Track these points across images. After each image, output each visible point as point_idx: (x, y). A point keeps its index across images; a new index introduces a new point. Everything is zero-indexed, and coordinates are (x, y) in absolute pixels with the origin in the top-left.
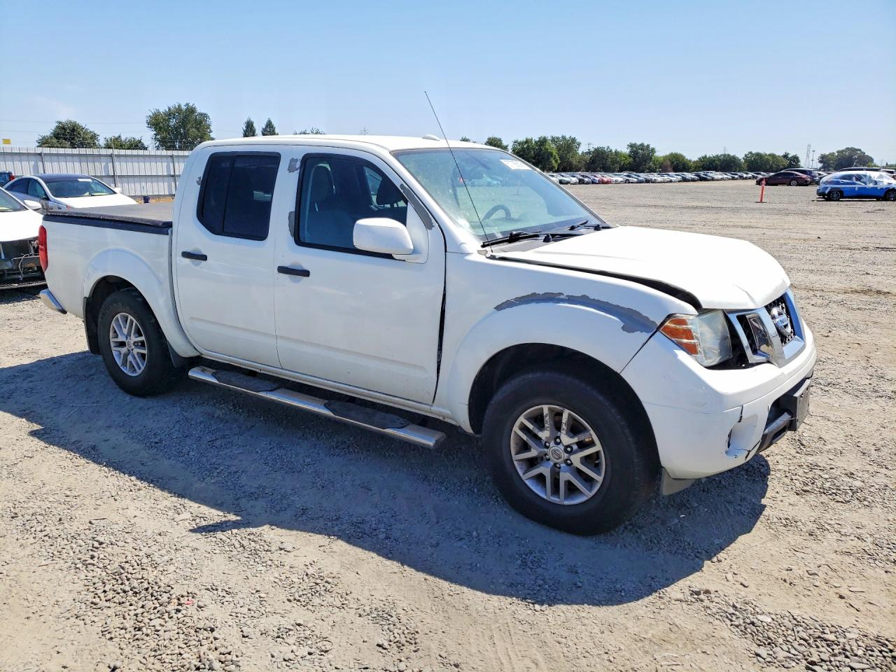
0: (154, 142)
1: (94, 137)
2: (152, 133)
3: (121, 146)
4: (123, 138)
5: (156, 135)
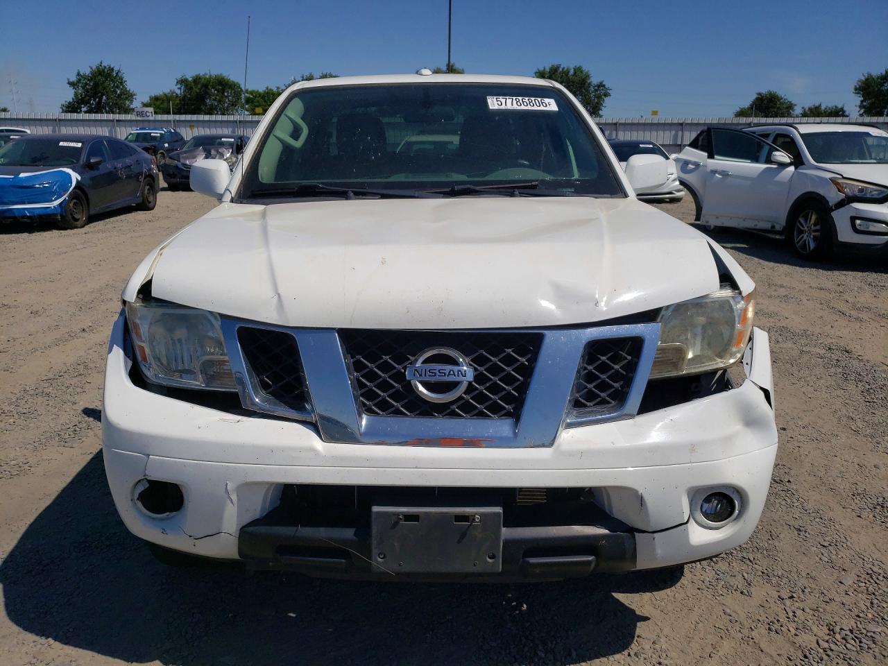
0: (858, 109)
1: (791, 106)
2: (858, 99)
3: (819, 114)
4: (823, 107)
5: (862, 102)
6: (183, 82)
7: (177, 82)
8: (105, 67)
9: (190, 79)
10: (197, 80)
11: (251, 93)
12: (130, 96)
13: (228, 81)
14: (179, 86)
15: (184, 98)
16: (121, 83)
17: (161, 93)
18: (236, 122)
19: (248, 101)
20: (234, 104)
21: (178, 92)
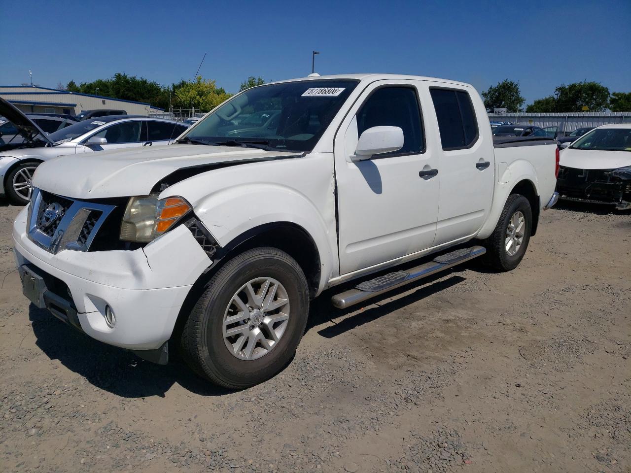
6: (561, 90)
7: (556, 90)
8: (508, 83)
9: (567, 87)
10: (572, 87)
11: (617, 95)
12: (520, 101)
13: (599, 87)
14: (557, 93)
15: (559, 101)
16: (516, 92)
17: (544, 98)
18: (565, 117)
19: (613, 101)
20: (599, 105)
21: (555, 97)
